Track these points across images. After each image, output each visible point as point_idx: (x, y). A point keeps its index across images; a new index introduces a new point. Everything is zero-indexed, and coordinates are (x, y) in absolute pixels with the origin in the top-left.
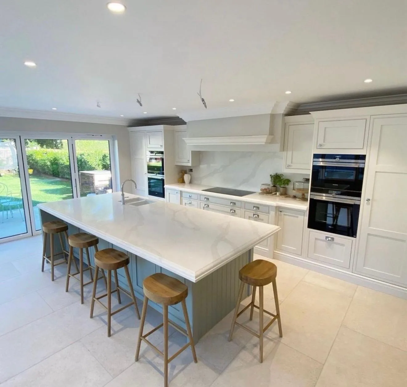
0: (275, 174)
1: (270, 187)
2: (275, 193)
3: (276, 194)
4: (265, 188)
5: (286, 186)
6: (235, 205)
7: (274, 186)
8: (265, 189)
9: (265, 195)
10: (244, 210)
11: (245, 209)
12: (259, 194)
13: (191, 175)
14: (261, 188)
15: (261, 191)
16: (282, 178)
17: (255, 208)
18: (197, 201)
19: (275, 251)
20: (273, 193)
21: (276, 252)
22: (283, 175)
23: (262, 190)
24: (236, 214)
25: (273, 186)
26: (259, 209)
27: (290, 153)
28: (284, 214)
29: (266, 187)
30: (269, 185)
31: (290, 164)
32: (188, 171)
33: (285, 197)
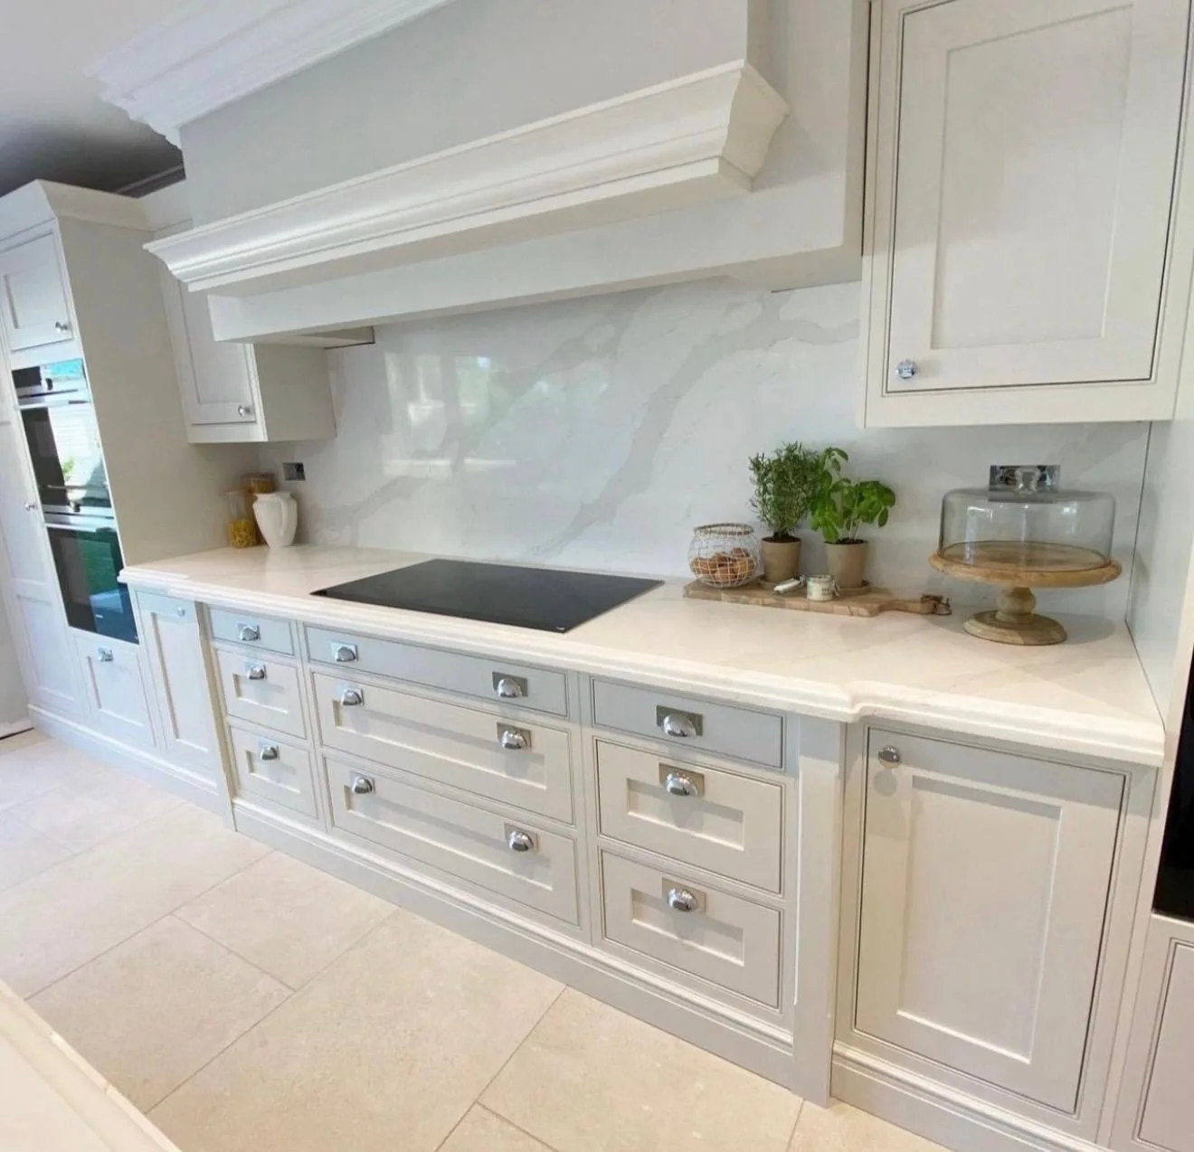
0: (784, 453)
1: (753, 543)
2: (792, 584)
3: (801, 591)
4: (719, 550)
5: (868, 531)
6: (525, 693)
7: (781, 537)
8: (722, 561)
9: (725, 605)
10: (590, 732)
11: (594, 723)
12: (687, 595)
13: (296, 497)
14: (695, 554)
15: (697, 571)
16: (835, 478)
17: (668, 726)
18: (292, 662)
19: (837, 1048)
20: (780, 588)
21: (853, 1053)
22: (844, 455)
23: (697, 564)
24: (540, 758)
25: (771, 534)
26: (700, 733)
27: (915, 262)
28: (918, 783)
29: (726, 545)
30: (748, 531)
31: (921, 354)
32: (282, 476)
33: (873, 613)
